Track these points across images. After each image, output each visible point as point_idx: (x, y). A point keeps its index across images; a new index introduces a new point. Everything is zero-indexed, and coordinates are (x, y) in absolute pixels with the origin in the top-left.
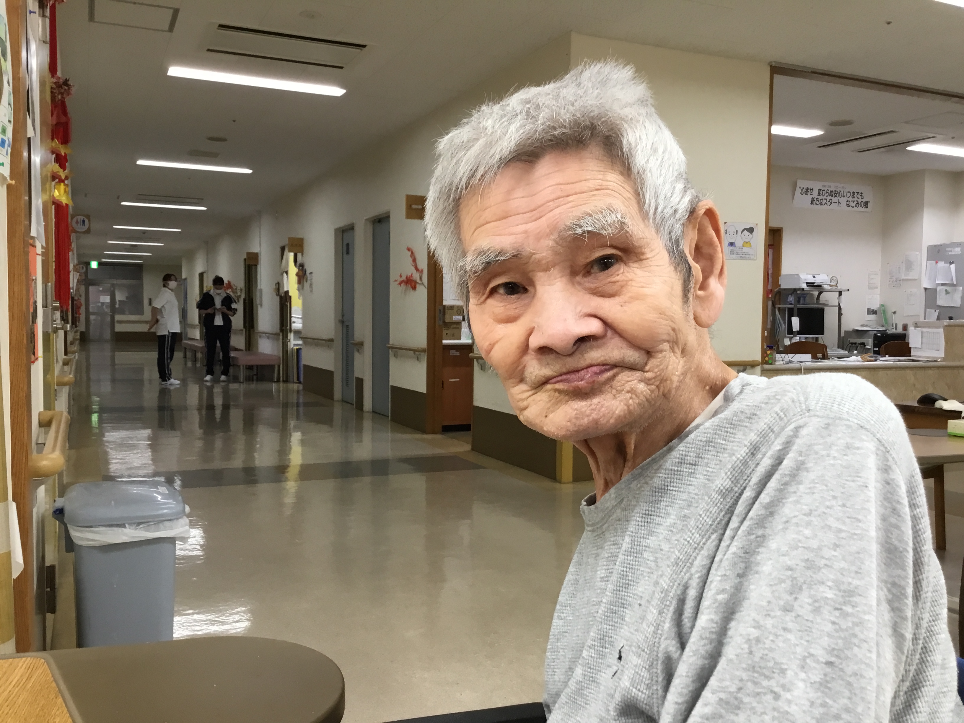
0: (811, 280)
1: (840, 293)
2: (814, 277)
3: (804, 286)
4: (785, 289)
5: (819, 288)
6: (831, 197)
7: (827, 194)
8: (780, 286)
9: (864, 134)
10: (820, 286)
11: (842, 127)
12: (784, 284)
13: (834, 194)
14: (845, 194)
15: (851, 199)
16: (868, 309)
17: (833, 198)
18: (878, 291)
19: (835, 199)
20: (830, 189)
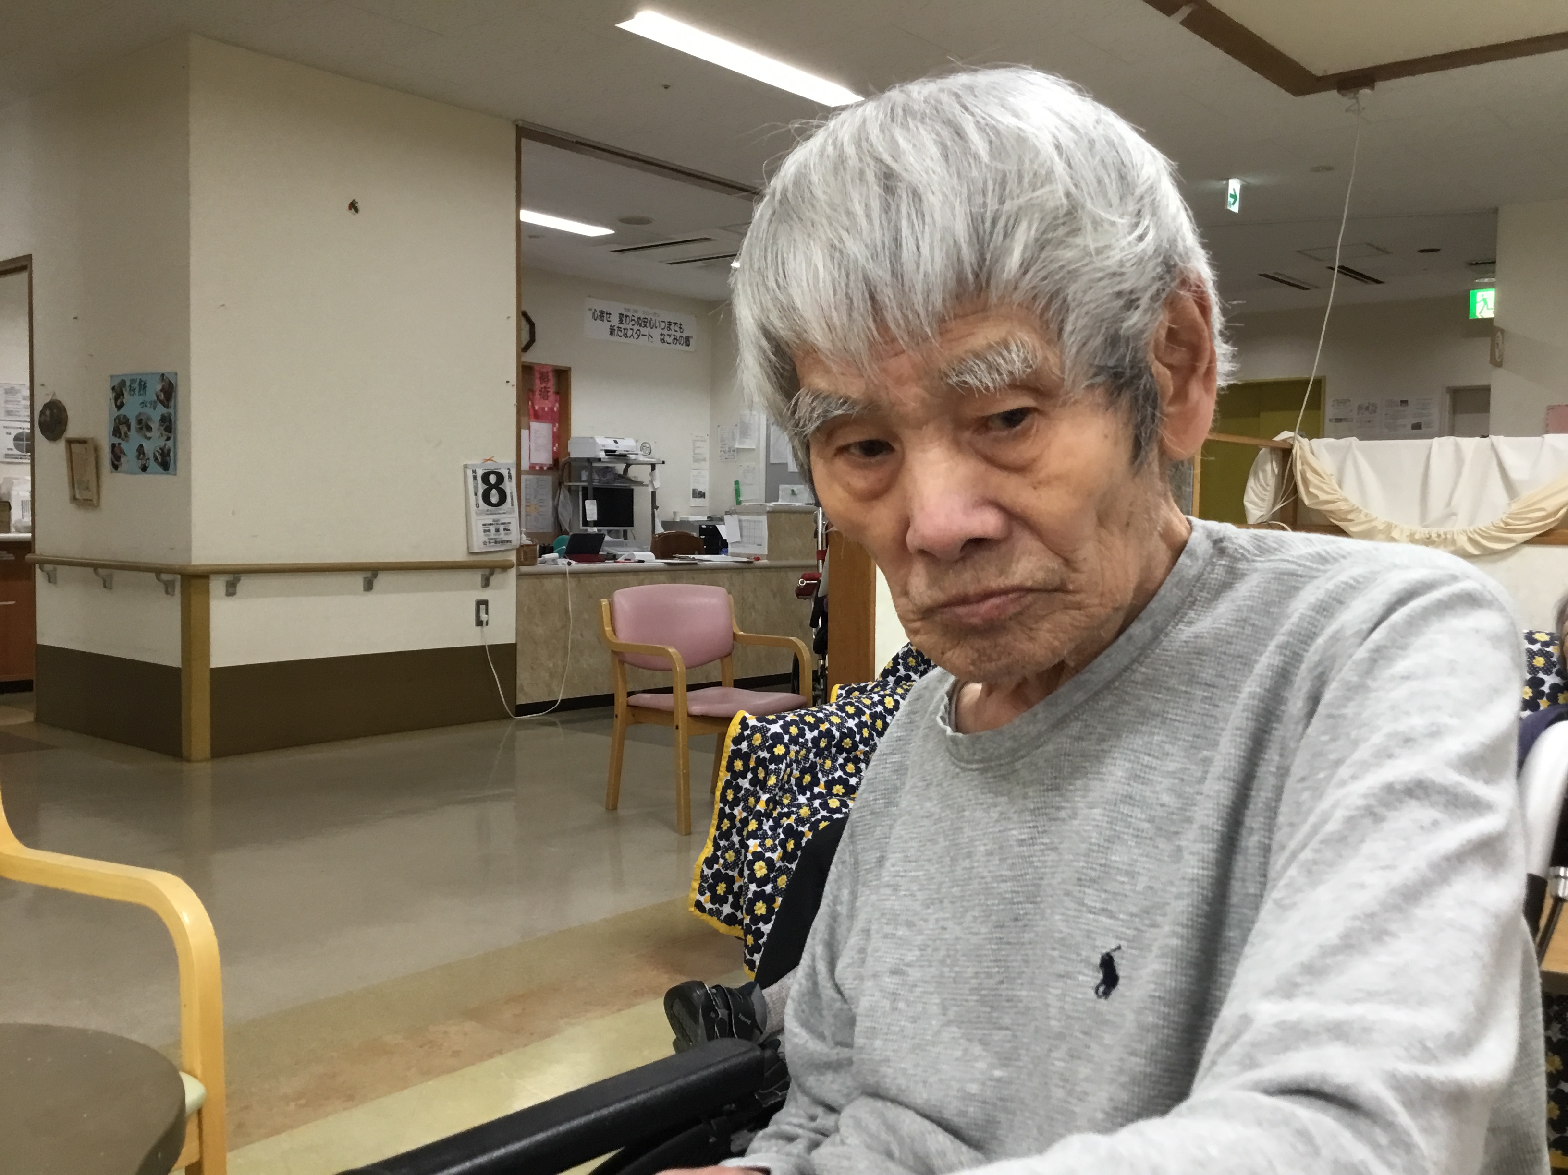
0: (612, 446)
1: (653, 467)
2: (616, 442)
3: (602, 455)
4: (576, 459)
5: (623, 457)
6: (638, 327)
7: (633, 322)
8: (569, 454)
9: (671, 239)
10: (625, 455)
11: (639, 226)
12: (576, 451)
13: (643, 322)
14: (657, 325)
15: (666, 332)
16: (694, 491)
17: (641, 329)
18: (706, 465)
19: (644, 331)
20: (637, 315)
